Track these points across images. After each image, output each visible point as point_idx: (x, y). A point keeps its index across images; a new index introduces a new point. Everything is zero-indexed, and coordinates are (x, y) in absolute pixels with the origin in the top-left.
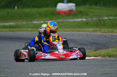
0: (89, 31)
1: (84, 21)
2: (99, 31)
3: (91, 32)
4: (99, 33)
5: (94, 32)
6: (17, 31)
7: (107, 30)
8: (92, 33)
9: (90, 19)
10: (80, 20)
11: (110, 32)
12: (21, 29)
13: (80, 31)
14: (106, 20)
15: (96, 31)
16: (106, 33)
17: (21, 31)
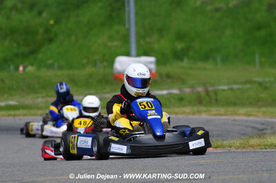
0: (184, 113)
1: (175, 95)
2: (206, 112)
3: (189, 113)
4: (204, 116)
5: (194, 114)
6: (24, 115)
7: (222, 110)
8: (191, 116)
9: (187, 90)
10: (165, 92)
11: (229, 115)
12: (32, 112)
14: (223, 90)
15: (199, 112)
16: (221, 115)
17: (33, 115)
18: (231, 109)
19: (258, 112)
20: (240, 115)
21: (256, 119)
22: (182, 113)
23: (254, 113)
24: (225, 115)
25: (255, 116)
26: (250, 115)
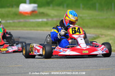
1: (44, 21)
13: (38, 30)
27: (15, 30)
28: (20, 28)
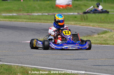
2: (78, 24)
3: (73, 24)
4: (78, 26)
5: (74, 25)
8: (73, 26)
11: (87, 26)
16: (84, 26)
18: (88, 24)
19: (97, 25)
20: (90, 26)
21: (96, 28)
22: (71, 24)
23: (96, 26)
24: (85, 26)
25: (95, 27)
26: (94, 26)
27: (46, 22)
28: (50, 22)
